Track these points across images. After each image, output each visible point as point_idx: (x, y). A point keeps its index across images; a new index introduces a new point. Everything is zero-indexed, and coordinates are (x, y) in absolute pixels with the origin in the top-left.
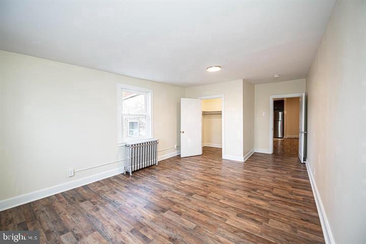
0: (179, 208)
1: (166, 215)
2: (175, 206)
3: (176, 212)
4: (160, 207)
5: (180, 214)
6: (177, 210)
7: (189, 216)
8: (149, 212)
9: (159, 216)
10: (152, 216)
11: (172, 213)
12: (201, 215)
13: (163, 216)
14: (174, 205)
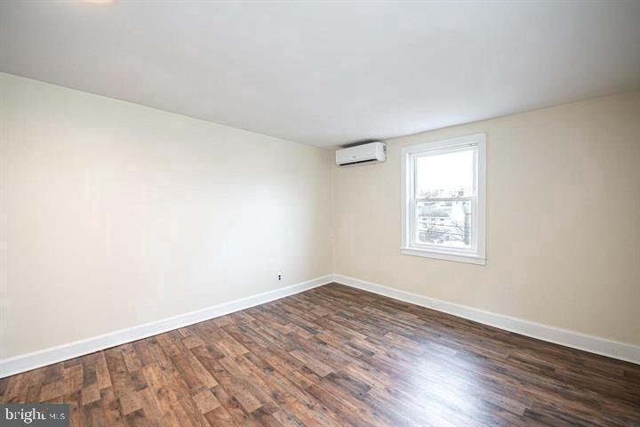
0: (304, 379)
1: (328, 370)
2: (310, 383)
3: (311, 372)
4: (339, 385)
5: (306, 369)
6: (309, 376)
7: (293, 364)
8: (356, 376)
9: (339, 370)
10: (351, 369)
11: (317, 372)
12: (273, 364)
13: (333, 368)
14: (310, 387)
